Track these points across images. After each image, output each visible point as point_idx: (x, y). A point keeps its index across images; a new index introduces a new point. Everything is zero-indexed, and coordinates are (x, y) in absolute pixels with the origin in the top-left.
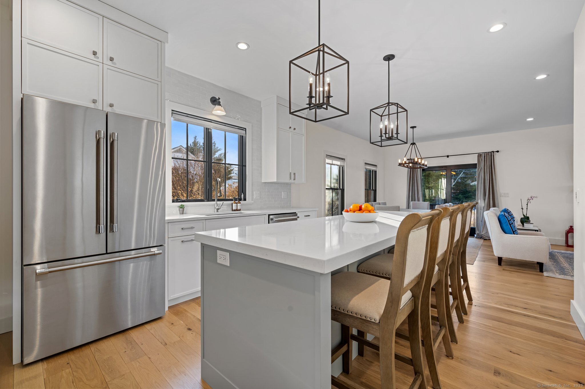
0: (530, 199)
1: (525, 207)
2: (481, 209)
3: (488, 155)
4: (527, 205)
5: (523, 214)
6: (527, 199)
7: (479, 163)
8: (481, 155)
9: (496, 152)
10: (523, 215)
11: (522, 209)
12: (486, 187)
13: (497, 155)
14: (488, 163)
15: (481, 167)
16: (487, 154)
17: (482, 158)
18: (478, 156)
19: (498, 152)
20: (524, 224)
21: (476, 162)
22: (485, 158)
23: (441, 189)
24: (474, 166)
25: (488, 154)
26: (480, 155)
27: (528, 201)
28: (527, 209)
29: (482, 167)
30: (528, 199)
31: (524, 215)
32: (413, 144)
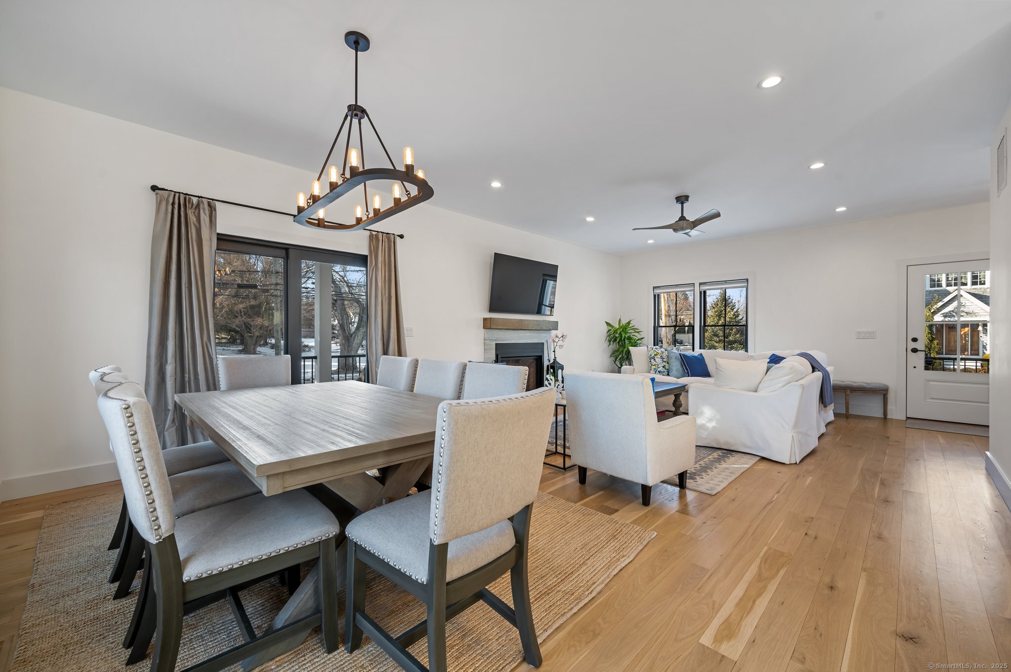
3: (386, 240)
14: (389, 259)
15: (373, 265)
17: (375, 245)
18: (370, 237)
19: (401, 237)
32: (356, 111)
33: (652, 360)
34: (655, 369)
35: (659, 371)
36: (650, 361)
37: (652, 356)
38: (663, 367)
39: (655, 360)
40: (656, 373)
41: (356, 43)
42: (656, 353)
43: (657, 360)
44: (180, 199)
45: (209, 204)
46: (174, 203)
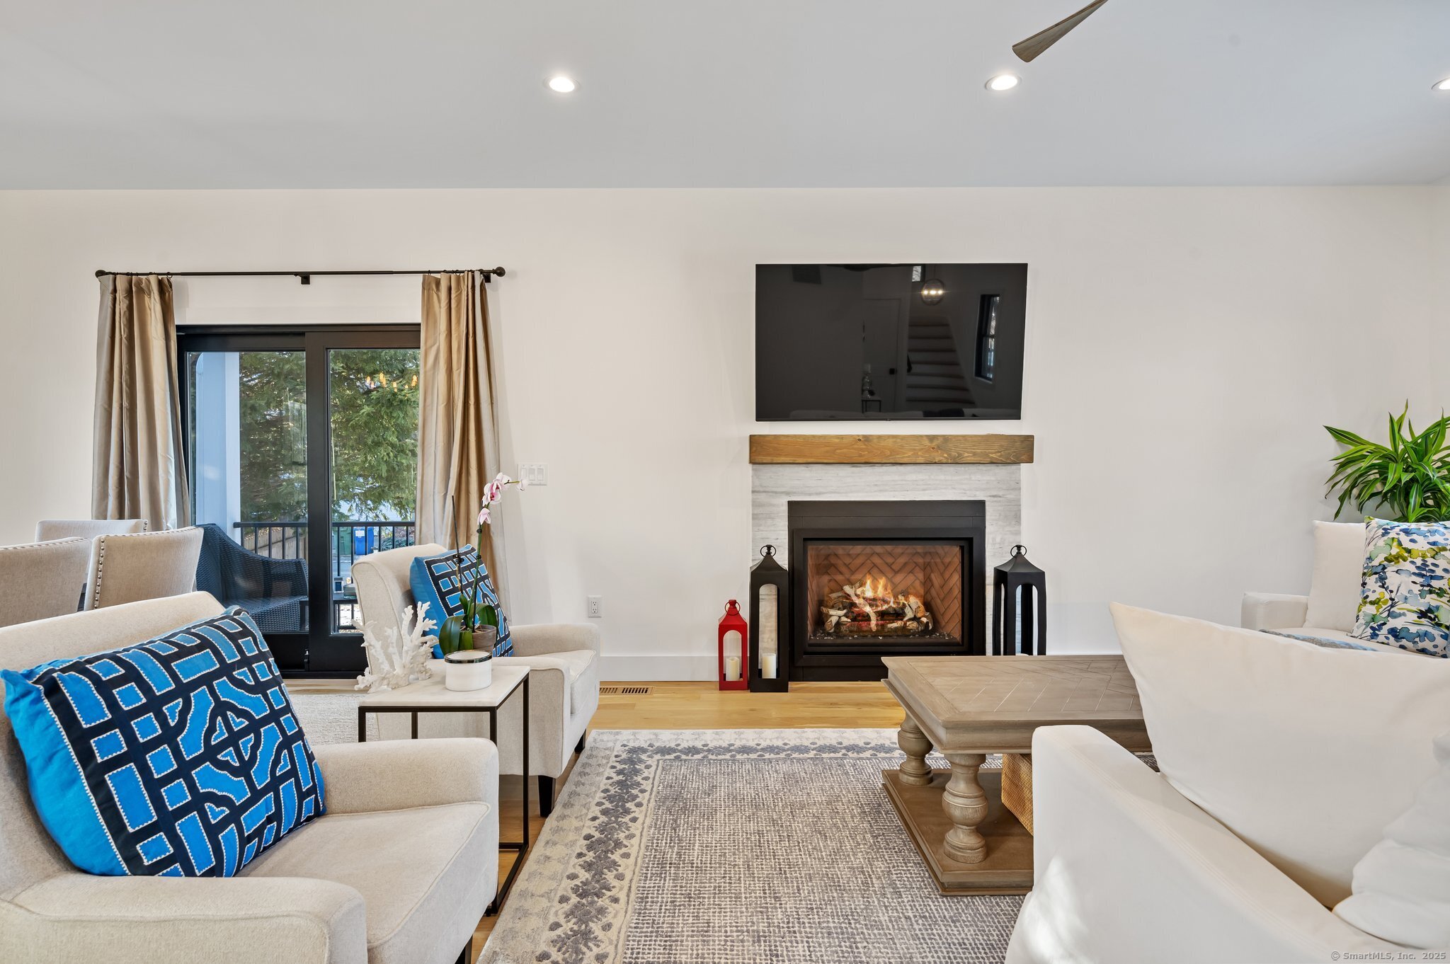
7: (430, 320)
8: (435, 281)
9: (494, 272)
13: (499, 292)
14: (463, 324)
16: (458, 277)
17: (441, 300)
18: (426, 286)
19: (500, 272)
21: (417, 316)
22: (453, 294)
25: (464, 280)
33: (1372, 581)
34: (1373, 619)
35: (1393, 632)
36: (1364, 584)
37: (1375, 563)
38: (1423, 614)
39: (1382, 579)
40: (1374, 636)
42: (1395, 551)
43: (1393, 579)
44: (121, 284)
45: (160, 283)
46: (115, 291)
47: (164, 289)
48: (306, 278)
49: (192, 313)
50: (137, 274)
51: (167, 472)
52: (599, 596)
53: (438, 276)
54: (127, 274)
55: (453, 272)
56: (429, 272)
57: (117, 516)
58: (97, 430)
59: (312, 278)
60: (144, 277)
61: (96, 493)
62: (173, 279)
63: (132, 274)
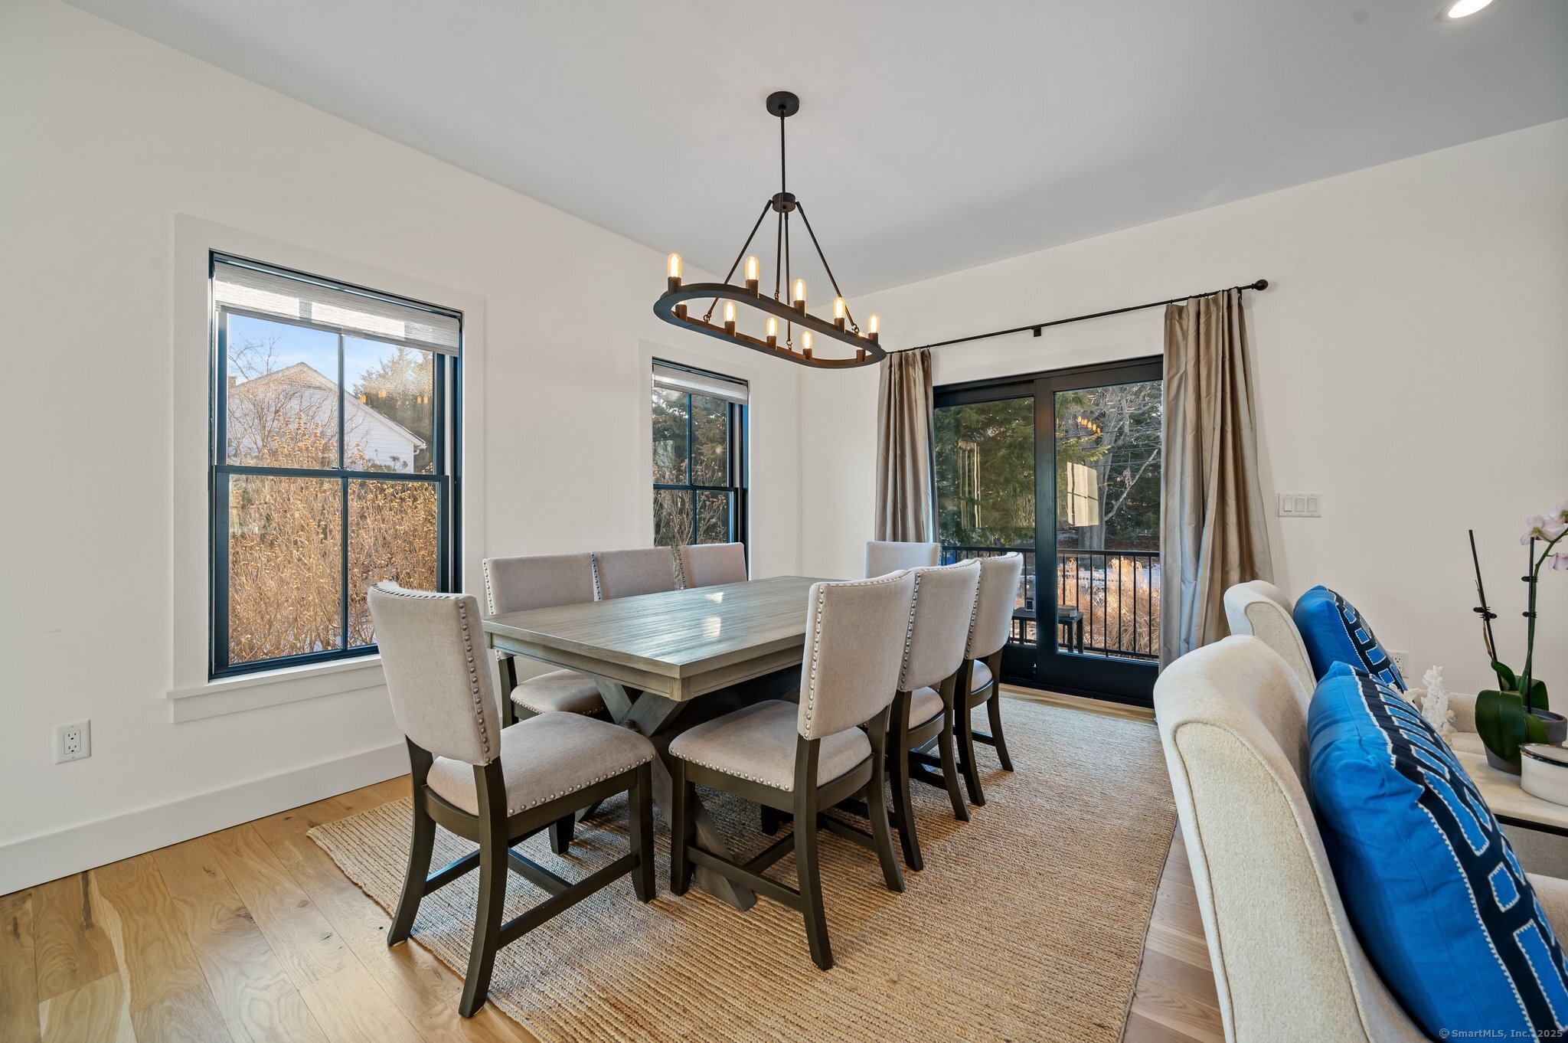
0: (1553, 530)
1: (1508, 601)
2: (1182, 580)
3: (1213, 308)
4: (1532, 579)
5: (1493, 653)
6: (1526, 532)
7: (1174, 350)
8: (1181, 310)
9: (1253, 287)
10: (1496, 665)
11: (1488, 616)
12: (1206, 468)
13: (1257, 305)
14: (1216, 347)
15: (1182, 370)
16: (1208, 300)
17: (1185, 327)
18: (1169, 317)
19: (1261, 285)
20: (1526, 760)
21: (1158, 348)
22: (1202, 320)
23: (1073, 493)
24: (1148, 368)
25: (1216, 301)
26: (1174, 311)
27: (1541, 546)
28: (1531, 615)
29: (1186, 372)
30: (1537, 535)
31: (1503, 672)
32: (784, 202)
41: (782, 107)
44: (896, 359)
45: (922, 354)
46: (891, 366)
47: (925, 357)
48: (1037, 330)
49: (944, 376)
50: (905, 351)
51: (928, 504)
52: (1406, 652)
53: (1183, 303)
54: (899, 351)
55: (1201, 296)
56: (1172, 301)
57: (892, 539)
58: (879, 474)
59: (1044, 330)
60: (910, 352)
61: (877, 521)
62: (931, 350)
63: (901, 351)
